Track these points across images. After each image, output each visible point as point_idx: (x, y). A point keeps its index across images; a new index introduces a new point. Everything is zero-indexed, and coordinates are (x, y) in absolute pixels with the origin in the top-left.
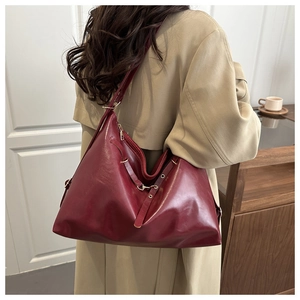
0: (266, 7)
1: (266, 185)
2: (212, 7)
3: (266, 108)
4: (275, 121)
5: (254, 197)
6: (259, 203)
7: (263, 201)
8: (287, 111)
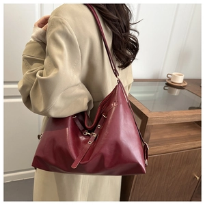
0: (178, 5)
1: (167, 137)
2: (139, 5)
3: (172, 80)
4: (177, 90)
5: (157, 145)
6: (159, 150)
7: (162, 148)
8: (186, 84)
